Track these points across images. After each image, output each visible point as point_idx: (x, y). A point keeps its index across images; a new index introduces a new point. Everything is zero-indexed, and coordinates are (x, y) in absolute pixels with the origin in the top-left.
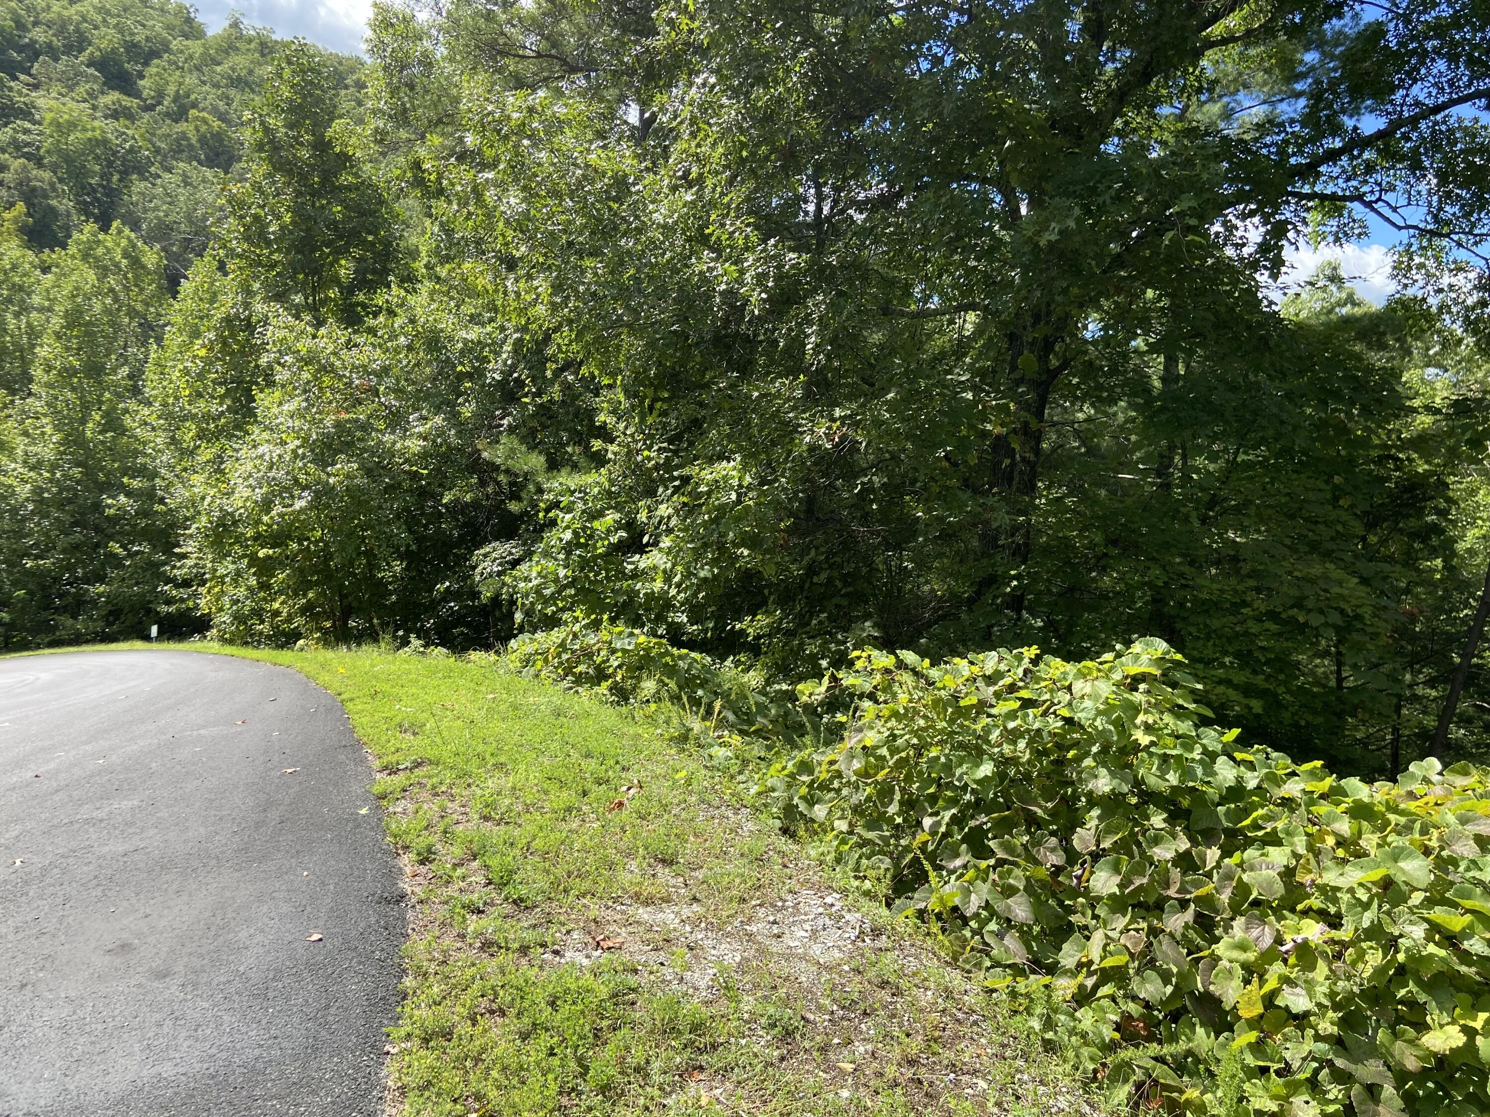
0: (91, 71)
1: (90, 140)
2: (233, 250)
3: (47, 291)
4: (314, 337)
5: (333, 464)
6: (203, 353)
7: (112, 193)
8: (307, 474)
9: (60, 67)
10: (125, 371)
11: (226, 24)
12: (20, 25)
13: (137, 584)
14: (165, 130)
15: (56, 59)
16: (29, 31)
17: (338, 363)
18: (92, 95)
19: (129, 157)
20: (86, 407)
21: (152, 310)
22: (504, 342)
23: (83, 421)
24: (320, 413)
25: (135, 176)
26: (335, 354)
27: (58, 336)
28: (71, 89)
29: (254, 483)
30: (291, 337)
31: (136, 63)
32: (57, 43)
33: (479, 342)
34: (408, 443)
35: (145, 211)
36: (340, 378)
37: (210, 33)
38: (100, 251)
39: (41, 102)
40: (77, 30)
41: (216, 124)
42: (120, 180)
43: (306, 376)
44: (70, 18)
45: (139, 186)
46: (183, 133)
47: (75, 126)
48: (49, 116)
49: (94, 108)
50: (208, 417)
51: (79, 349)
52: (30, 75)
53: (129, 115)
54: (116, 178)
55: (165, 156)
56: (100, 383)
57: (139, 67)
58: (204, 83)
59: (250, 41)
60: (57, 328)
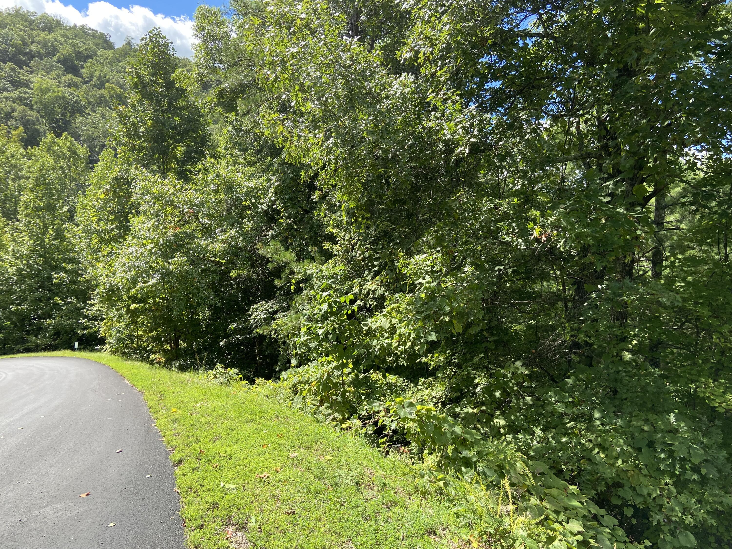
0: (58, 65)
1: (56, 97)
2: (120, 141)
3: (29, 168)
4: (163, 184)
5: (172, 258)
6: (103, 196)
7: (66, 122)
8: (157, 263)
9: (43, 63)
10: (66, 208)
11: (124, 43)
12: (25, 43)
13: (69, 319)
14: (94, 93)
15: (42, 59)
16: (29, 46)
17: (176, 200)
18: (58, 76)
19: (75, 105)
20: (46, 227)
21: (82, 177)
22: (270, 187)
23: (44, 234)
24: (165, 228)
25: (78, 115)
26: (174, 194)
27: (32, 190)
28: (49, 73)
29: (126, 269)
30: (149, 185)
31: (80, 61)
32: (42, 51)
33: (256, 188)
34: (215, 245)
35: (83, 131)
36: (176, 208)
37: (116, 47)
38: (56, 147)
39: (33, 80)
40: (52, 46)
41: (118, 90)
42: (70, 116)
43: (157, 207)
44: (49, 40)
45: (79, 119)
46: (102, 94)
47: (49, 90)
48: (36, 85)
49: (59, 82)
50: (105, 231)
51: (43, 197)
52: (29, 67)
53: (76, 86)
54: (68, 115)
55: (93, 105)
56: (53, 214)
57: (82, 63)
58: (113, 70)
59: (136, 51)
60: (31, 186)
